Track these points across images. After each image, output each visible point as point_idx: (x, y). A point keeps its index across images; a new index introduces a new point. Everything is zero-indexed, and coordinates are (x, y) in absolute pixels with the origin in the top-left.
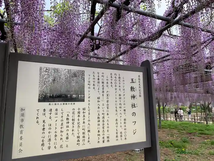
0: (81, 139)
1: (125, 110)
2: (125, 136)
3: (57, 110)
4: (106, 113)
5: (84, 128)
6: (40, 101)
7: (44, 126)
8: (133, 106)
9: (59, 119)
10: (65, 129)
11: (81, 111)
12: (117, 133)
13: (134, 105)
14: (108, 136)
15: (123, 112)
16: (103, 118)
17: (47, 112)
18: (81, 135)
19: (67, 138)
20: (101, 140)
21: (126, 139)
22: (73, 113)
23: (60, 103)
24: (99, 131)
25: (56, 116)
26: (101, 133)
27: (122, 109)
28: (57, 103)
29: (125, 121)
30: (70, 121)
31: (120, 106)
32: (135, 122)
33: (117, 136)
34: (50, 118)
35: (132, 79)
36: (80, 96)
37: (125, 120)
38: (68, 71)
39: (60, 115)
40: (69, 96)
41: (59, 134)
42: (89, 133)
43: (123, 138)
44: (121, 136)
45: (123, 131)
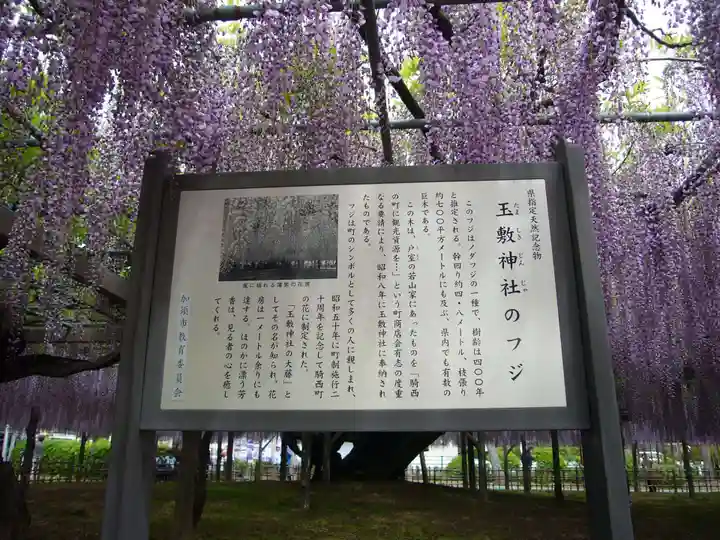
0: (327, 380)
1: (475, 303)
2: (479, 382)
3: (261, 300)
4: (406, 311)
5: (335, 350)
6: (222, 278)
7: (230, 338)
8: (511, 290)
9: (268, 322)
10: (281, 349)
11: (328, 303)
12: (446, 373)
13: (513, 286)
14: (413, 378)
15: (467, 307)
16: (398, 323)
17: (239, 305)
18: (327, 369)
19: (288, 374)
20: (390, 388)
21: (480, 392)
22: (305, 308)
23: (269, 282)
24: (382, 363)
25: (261, 315)
26: (390, 368)
27: (467, 299)
28: (263, 282)
29: (477, 337)
30: (297, 330)
31: (459, 289)
32: (519, 340)
33: (446, 383)
34: (246, 320)
35: (503, 205)
36: (323, 263)
37: (476, 332)
38: (294, 201)
39: (269, 312)
40: (293, 263)
41: (266, 360)
42: (351, 364)
43: (471, 387)
44: (463, 382)
45: (470, 368)
